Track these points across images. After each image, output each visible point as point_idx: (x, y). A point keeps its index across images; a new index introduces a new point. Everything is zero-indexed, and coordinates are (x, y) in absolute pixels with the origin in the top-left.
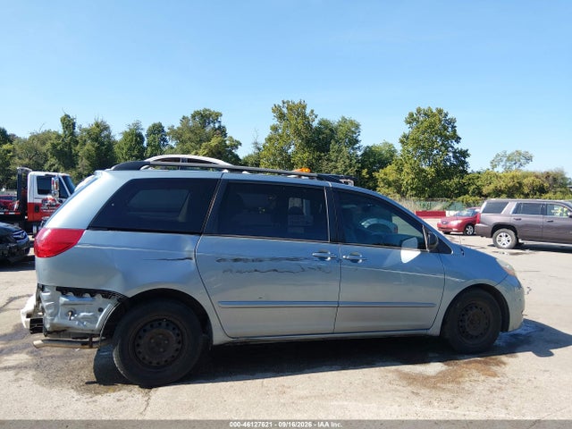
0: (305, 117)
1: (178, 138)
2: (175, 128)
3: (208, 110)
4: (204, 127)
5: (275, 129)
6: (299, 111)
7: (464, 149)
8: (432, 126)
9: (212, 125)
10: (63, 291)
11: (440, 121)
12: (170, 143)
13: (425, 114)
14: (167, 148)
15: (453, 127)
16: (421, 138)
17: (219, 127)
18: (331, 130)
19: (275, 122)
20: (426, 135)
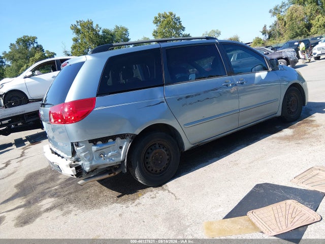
0: (93, 30)
1: (11, 59)
2: (7, 52)
3: (27, 36)
4: (27, 48)
5: (75, 40)
6: (88, 26)
7: (187, 34)
8: (168, 23)
9: (32, 46)
10: (94, 142)
11: (172, 19)
12: (6, 63)
13: (164, 17)
14: (5, 67)
15: (179, 22)
16: (164, 31)
17: (38, 46)
18: (111, 35)
19: (75, 36)
20: (167, 29)
